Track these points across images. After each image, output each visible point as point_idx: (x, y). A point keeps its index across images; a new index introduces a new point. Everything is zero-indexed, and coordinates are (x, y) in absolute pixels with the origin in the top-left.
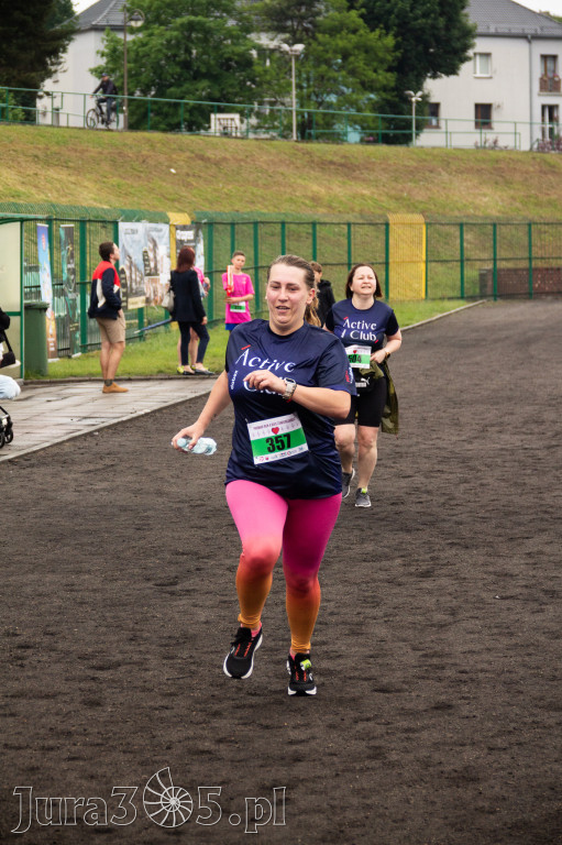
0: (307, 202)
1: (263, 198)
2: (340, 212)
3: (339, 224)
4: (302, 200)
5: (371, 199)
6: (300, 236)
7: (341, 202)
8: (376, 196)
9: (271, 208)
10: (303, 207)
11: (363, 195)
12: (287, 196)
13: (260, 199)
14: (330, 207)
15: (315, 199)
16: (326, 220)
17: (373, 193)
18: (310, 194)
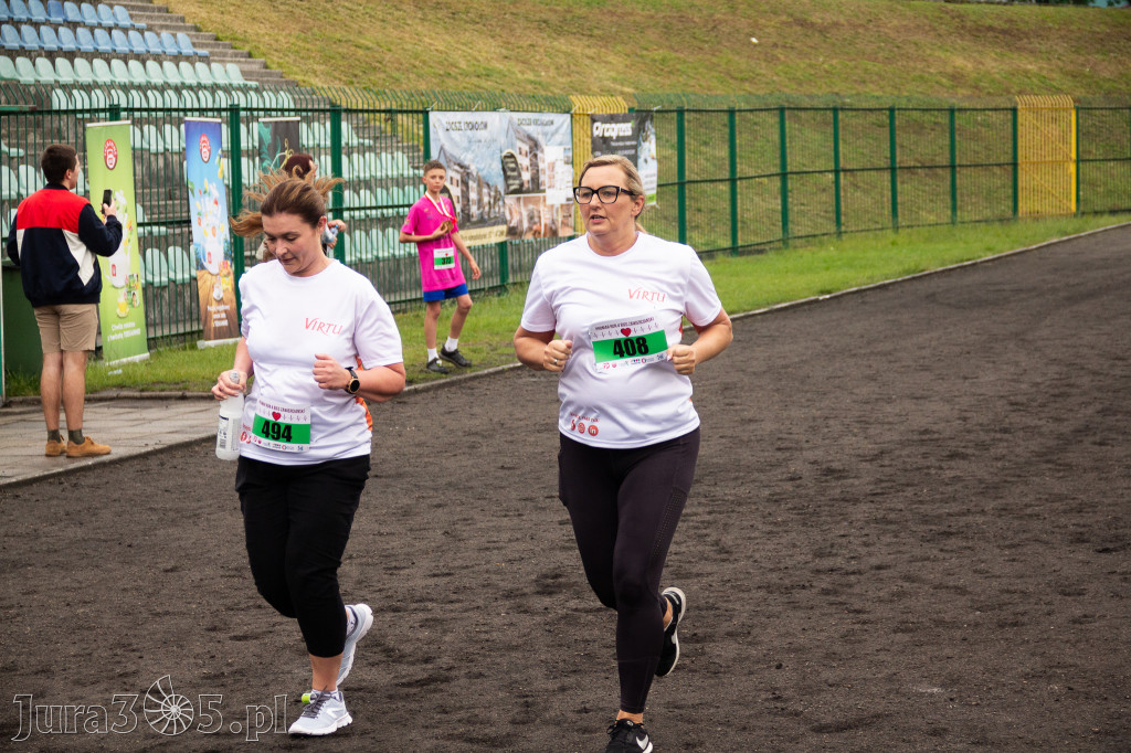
0: (944, 81)
1: (880, 76)
2: (989, 93)
3: (984, 110)
4: (939, 78)
5: (1035, 75)
6: (922, 127)
7: (993, 81)
8: (1044, 73)
9: (889, 89)
10: (937, 87)
11: (1026, 73)
12: (917, 73)
13: (875, 78)
14: (976, 87)
15: (957, 78)
16: (966, 105)
17: (1041, 69)
18: (949, 70)
